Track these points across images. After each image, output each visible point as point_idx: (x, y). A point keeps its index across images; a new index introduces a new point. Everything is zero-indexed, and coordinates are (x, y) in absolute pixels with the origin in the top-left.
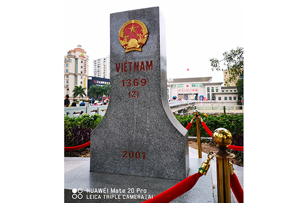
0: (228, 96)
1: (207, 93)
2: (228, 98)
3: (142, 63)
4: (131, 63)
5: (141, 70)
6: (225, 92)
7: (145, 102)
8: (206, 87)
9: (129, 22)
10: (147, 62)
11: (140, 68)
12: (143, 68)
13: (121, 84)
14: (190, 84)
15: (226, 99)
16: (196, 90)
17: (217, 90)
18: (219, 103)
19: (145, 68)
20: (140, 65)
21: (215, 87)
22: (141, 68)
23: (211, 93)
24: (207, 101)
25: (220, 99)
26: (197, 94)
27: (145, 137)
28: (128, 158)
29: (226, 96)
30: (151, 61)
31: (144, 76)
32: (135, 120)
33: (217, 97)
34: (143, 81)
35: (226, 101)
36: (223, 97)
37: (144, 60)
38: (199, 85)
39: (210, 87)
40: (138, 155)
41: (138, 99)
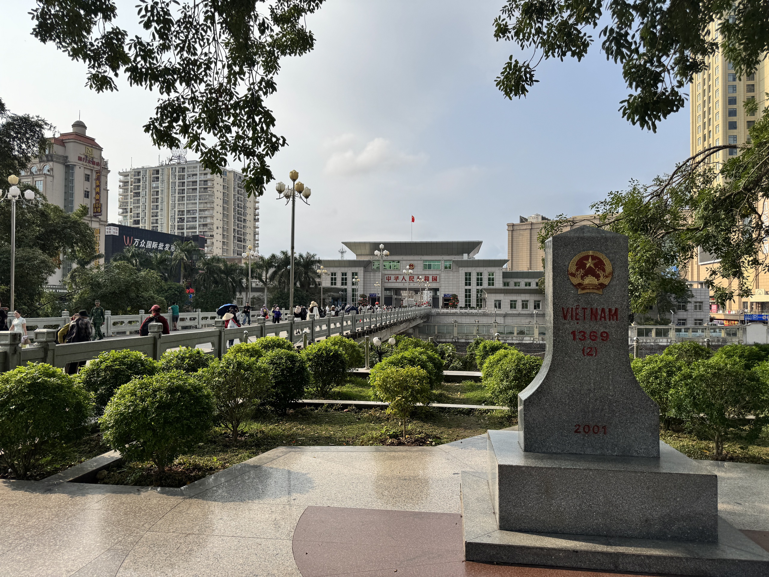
0: (519, 299)
1: (463, 287)
2: (519, 305)
3: (603, 310)
4: (586, 308)
5: (600, 319)
6: (512, 287)
7: (607, 363)
8: (463, 271)
9: (583, 254)
10: (610, 310)
11: (599, 317)
12: (605, 318)
13: (571, 337)
14: (418, 261)
15: (513, 305)
16: (435, 279)
17: (491, 281)
18: (497, 315)
19: (607, 317)
20: (600, 312)
21: (486, 271)
22: (601, 317)
23: (474, 287)
24: (463, 311)
25: (498, 305)
26: (436, 290)
27: (606, 407)
28: (583, 433)
29: (514, 297)
30: (616, 309)
31: (606, 328)
32: (592, 385)
33: (491, 299)
34: (605, 335)
35: (514, 312)
36: (506, 300)
37: (605, 307)
38: (442, 264)
39: (474, 271)
40: (596, 430)
41: (596, 357)
